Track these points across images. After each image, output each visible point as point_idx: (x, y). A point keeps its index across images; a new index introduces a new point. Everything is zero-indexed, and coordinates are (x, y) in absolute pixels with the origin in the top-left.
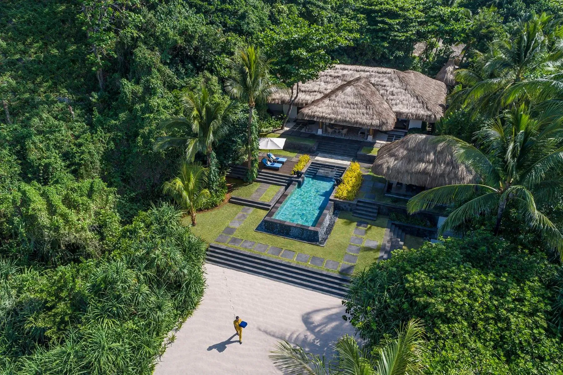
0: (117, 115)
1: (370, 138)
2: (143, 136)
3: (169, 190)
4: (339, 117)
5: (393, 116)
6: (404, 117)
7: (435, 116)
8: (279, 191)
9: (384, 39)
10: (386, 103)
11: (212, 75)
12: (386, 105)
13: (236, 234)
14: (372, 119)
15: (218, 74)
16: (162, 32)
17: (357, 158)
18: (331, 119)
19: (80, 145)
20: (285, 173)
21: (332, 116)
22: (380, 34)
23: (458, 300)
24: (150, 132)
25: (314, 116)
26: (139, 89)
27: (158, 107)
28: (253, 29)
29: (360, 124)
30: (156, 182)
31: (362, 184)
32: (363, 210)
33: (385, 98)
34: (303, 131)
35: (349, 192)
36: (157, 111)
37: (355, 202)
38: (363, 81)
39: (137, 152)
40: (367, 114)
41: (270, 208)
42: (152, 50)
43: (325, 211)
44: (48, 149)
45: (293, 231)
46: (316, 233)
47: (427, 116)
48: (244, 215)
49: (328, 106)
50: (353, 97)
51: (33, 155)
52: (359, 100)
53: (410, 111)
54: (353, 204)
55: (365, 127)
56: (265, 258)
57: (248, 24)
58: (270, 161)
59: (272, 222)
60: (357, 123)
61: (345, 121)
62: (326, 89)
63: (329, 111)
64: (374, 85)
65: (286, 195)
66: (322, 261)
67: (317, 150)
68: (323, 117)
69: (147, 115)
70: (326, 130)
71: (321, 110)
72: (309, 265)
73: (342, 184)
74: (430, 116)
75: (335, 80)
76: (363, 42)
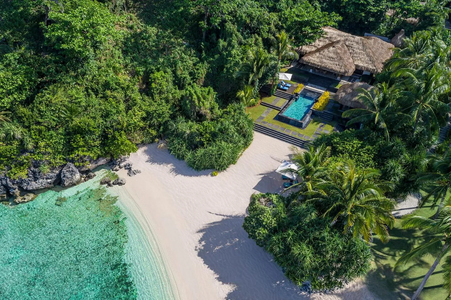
0: (214, 56)
1: (338, 78)
2: (227, 68)
3: (239, 96)
4: (323, 65)
5: (354, 67)
6: (360, 68)
7: (377, 70)
8: (286, 102)
9: (362, 11)
10: (351, 59)
11: (259, 36)
12: (351, 60)
13: (265, 120)
14: (341, 68)
15: (262, 37)
16: (240, 15)
17: (329, 89)
18: (318, 65)
19: (198, 69)
20: (290, 93)
21: (319, 64)
22: (360, 7)
23: (347, 147)
24: (231, 67)
25: (309, 63)
26: (226, 44)
27: (235, 55)
28: (282, 7)
29: (334, 70)
30: (229, 90)
31: (328, 104)
32: (325, 116)
33: (352, 55)
34: (301, 69)
35: (320, 106)
36: (234, 57)
37: (322, 112)
38: (341, 43)
39: (223, 76)
40: (339, 65)
41: (281, 110)
42: (234, 24)
43: (307, 115)
44: (184, 70)
45: (291, 121)
46: (302, 124)
47: (373, 70)
48: (268, 112)
49: (318, 57)
50: (333, 54)
51: (179, 73)
52: (336, 56)
53: (364, 65)
54: (321, 113)
55: (336, 73)
56: (278, 131)
57: (280, 5)
58: (282, 86)
59: (282, 116)
60: (332, 69)
61: (326, 68)
62: (319, 45)
63: (318, 60)
64: (347, 46)
65: (289, 105)
66: (303, 135)
67: (308, 82)
68: (314, 64)
69: (229, 58)
70: (315, 70)
71: (313, 59)
72: (297, 137)
73: (318, 103)
74: (374, 70)
75: (325, 40)
76: (348, 11)
